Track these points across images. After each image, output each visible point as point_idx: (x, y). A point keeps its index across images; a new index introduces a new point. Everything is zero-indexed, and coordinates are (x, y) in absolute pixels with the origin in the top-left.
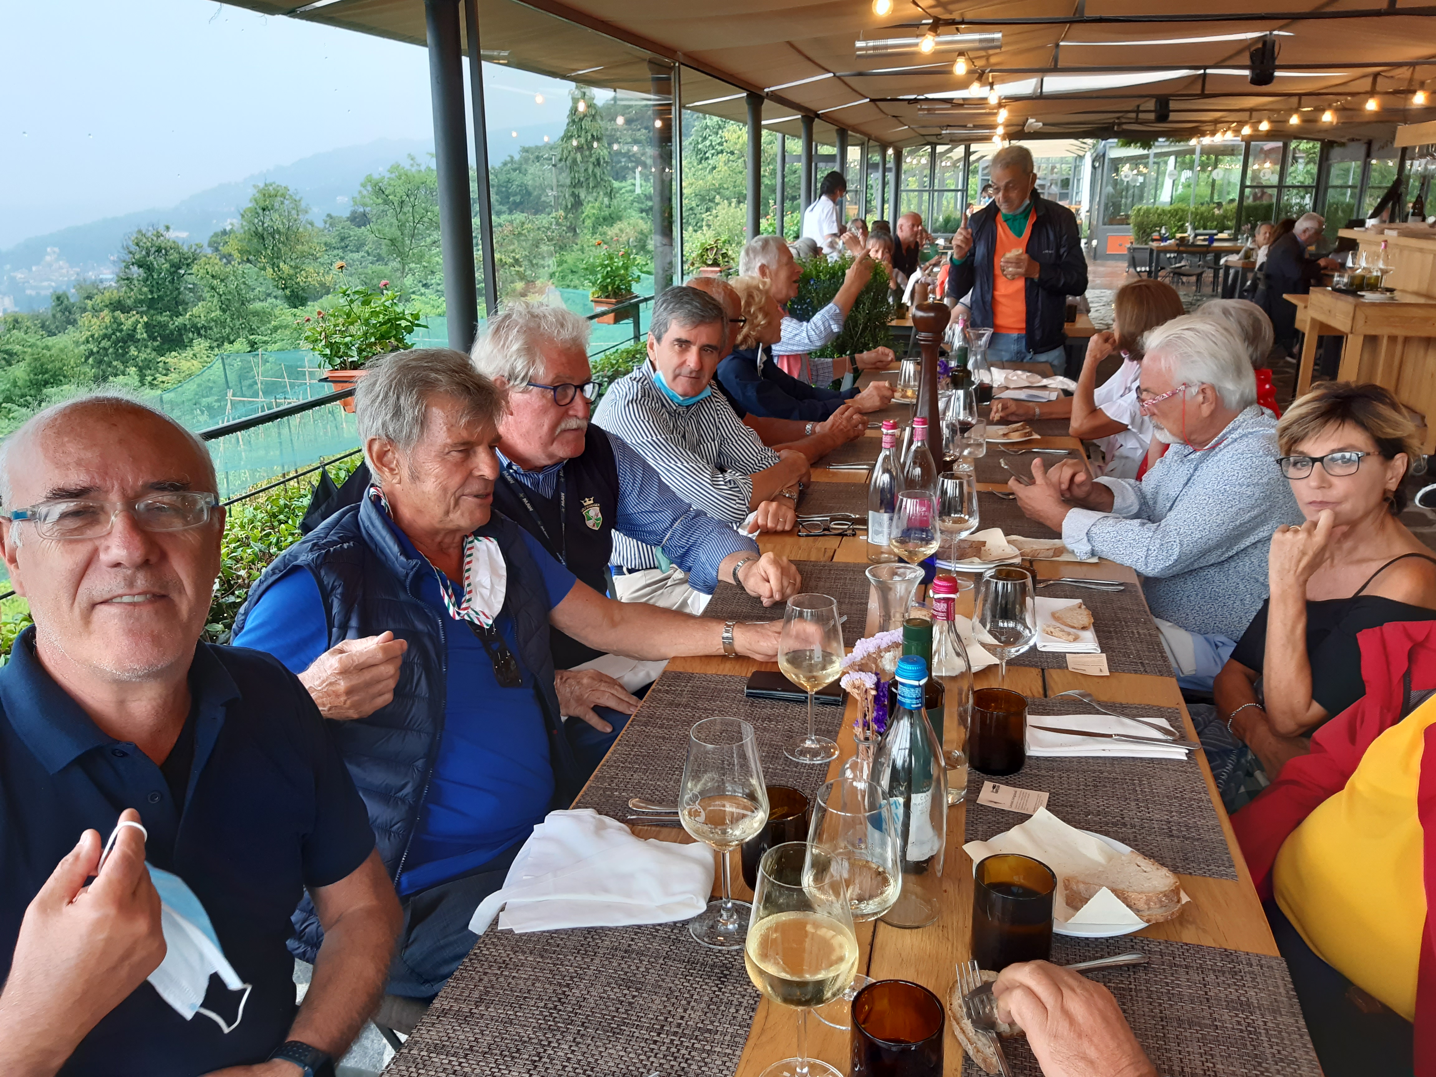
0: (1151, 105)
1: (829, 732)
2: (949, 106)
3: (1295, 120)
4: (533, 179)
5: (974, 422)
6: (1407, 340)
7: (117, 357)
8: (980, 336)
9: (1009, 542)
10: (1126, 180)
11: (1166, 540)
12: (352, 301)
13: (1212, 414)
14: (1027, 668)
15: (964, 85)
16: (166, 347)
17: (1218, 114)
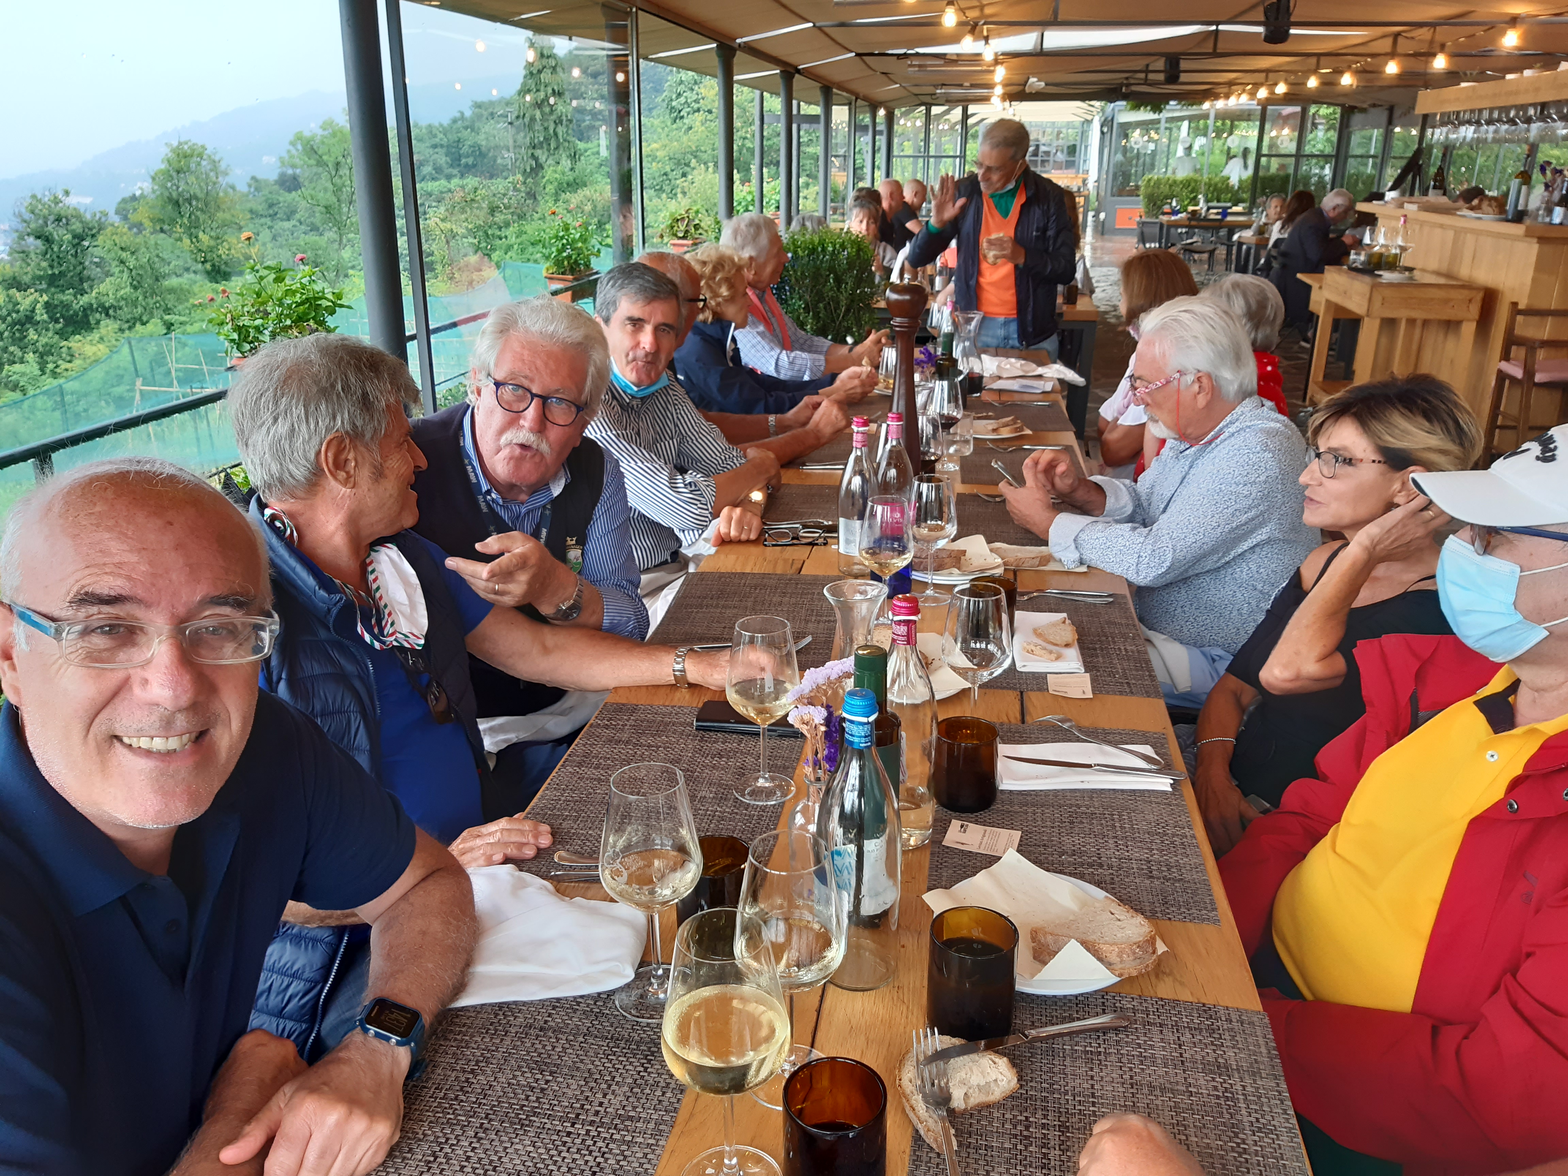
0: (1160, 64)
1: (785, 768)
2: (942, 62)
3: (1313, 83)
4: (487, 139)
5: (959, 416)
6: (1426, 323)
7: (14, 341)
8: (969, 321)
9: (991, 550)
10: (1136, 147)
11: (1158, 545)
12: (262, 278)
13: (1209, 405)
14: (1005, 691)
15: (955, 39)
16: (70, 329)
17: (1233, 75)
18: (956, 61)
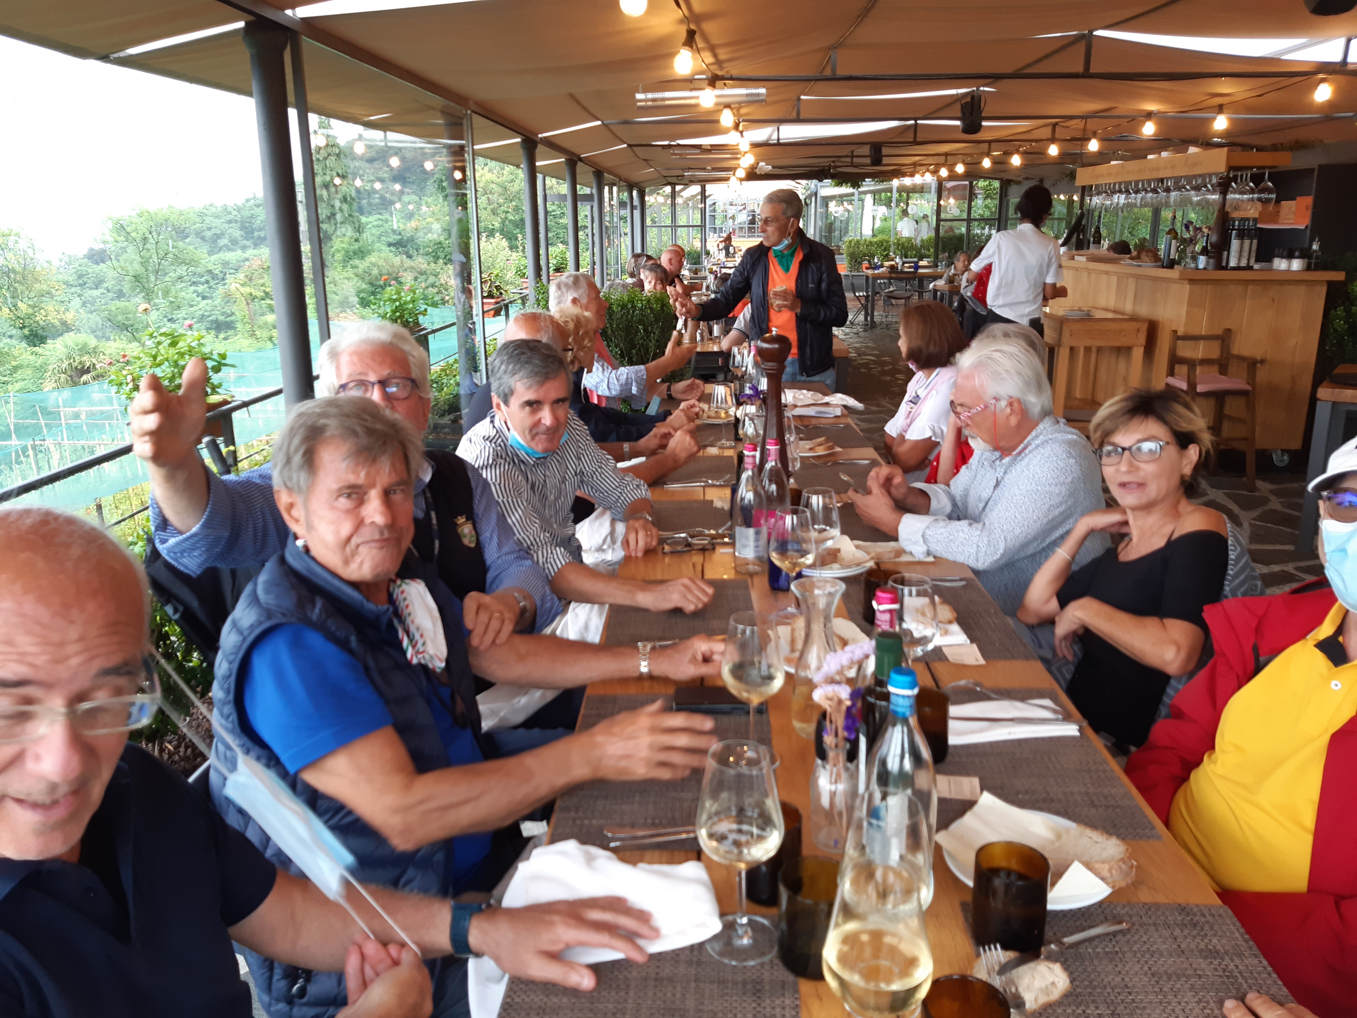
0: (866, 150)
2: (698, 151)
3: (986, 163)
6: (1099, 349)
9: (857, 547)
10: (834, 215)
11: (992, 536)
12: (159, 343)
13: (1019, 425)
15: (722, 132)
17: (918, 158)
18: (710, 150)
